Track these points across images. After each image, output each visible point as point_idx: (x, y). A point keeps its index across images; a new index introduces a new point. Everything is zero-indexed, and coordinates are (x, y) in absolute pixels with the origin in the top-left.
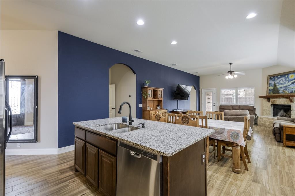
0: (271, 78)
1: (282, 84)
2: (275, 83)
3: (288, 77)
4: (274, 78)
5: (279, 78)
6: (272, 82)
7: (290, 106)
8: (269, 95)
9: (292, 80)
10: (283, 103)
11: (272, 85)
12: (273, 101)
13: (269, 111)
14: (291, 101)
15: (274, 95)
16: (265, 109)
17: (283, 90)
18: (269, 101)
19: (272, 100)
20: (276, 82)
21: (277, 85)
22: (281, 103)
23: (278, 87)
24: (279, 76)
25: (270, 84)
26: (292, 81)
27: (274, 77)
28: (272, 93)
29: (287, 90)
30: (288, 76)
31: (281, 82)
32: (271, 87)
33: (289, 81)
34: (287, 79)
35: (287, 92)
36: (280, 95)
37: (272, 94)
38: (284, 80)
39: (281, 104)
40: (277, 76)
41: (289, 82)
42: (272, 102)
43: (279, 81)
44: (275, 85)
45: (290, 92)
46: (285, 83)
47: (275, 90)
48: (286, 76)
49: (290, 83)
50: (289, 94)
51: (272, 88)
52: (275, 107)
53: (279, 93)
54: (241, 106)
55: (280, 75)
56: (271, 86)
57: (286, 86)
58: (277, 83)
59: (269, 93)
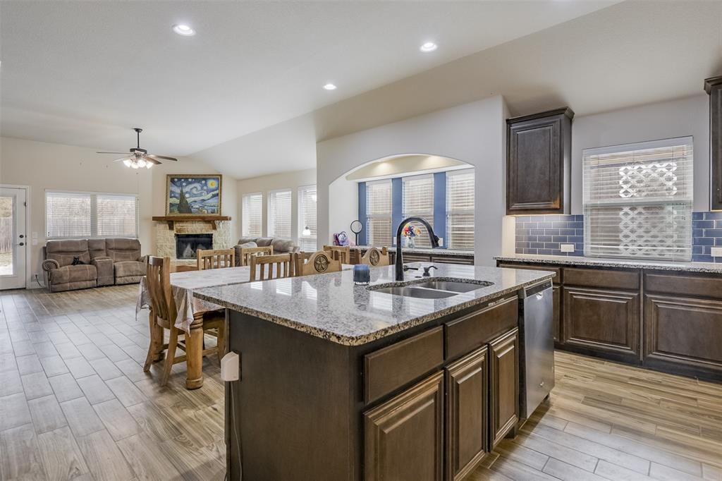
0: (172, 181)
1: (195, 195)
2: (182, 191)
3: (206, 184)
4: (179, 182)
5: (190, 183)
6: (177, 190)
7: (210, 236)
8: (171, 215)
9: (213, 191)
10: (199, 232)
11: (177, 195)
12: (179, 228)
13: (170, 248)
14: (215, 228)
15: (183, 215)
16: (162, 245)
17: (198, 207)
18: (171, 228)
19: (177, 225)
20: (184, 190)
21: (187, 195)
22: (196, 231)
23: (189, 200)
24: (190, 180)
25: (172, 192)
26: (214, 193)
27: (179, 179)
28: (176, 211)
29: (206, 207)
30: (206, 182)
31: (194, 191)
32: (174, 199)
33: (209, 191)
34: (205, 188)
35: (206, 213)
36: (194, 215)
37: (176, 214)
38: (199, 188)
39: (195, 233)
40: (186, 179)
41: (208, 194)
42: (179, 230)
43: (191, 189)
44: (182, 196)
45: (209, 211)
46: (201, 195)
47: (183, 206)
48: (203, 182)
49: (210, 195)
50: (209, 215)
51: (177, 201)
52: (181, 239)
53: (191, 212)
54: (111, 240)
55: (192, 179)
56: (175, 197)
57: (203, 200)
58: (187, 192)
59: (171, 211)
